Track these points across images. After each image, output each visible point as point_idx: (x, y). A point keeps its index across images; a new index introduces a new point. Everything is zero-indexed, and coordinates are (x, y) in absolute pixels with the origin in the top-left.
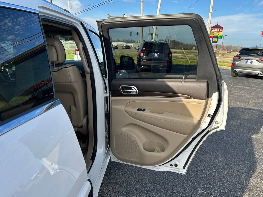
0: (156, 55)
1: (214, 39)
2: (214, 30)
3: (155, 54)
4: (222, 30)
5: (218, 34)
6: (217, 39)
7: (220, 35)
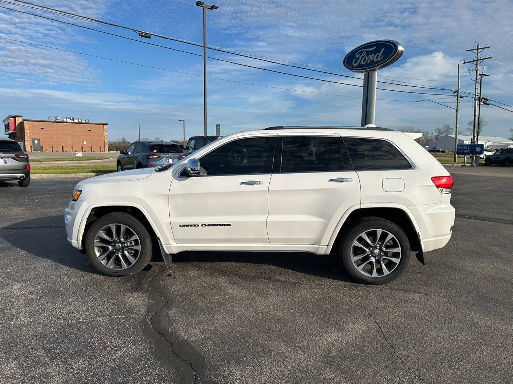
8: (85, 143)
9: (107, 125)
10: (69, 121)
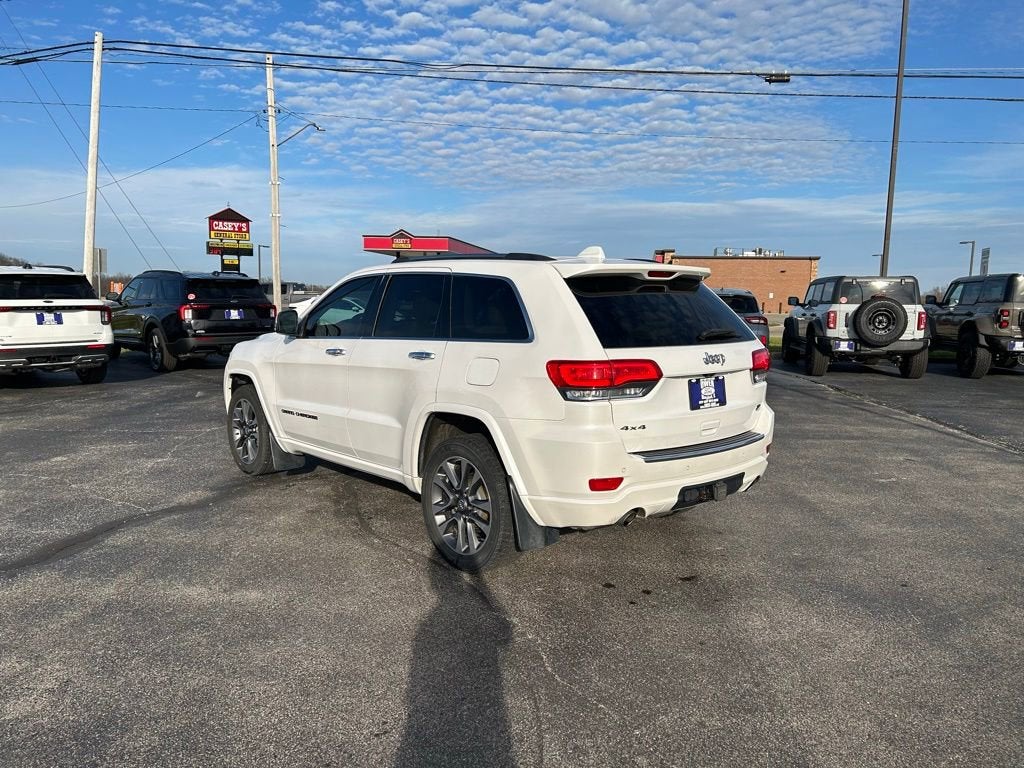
0: (234, 314)
1: (225, 257)
2: (220, 225)
3: (232, 311)
4: (248, 227)
5: (238, 241)
6: (236, 257)
7: (243, 244)
8: (771, 296)
9: (818, 259)
10: (752, 254)
